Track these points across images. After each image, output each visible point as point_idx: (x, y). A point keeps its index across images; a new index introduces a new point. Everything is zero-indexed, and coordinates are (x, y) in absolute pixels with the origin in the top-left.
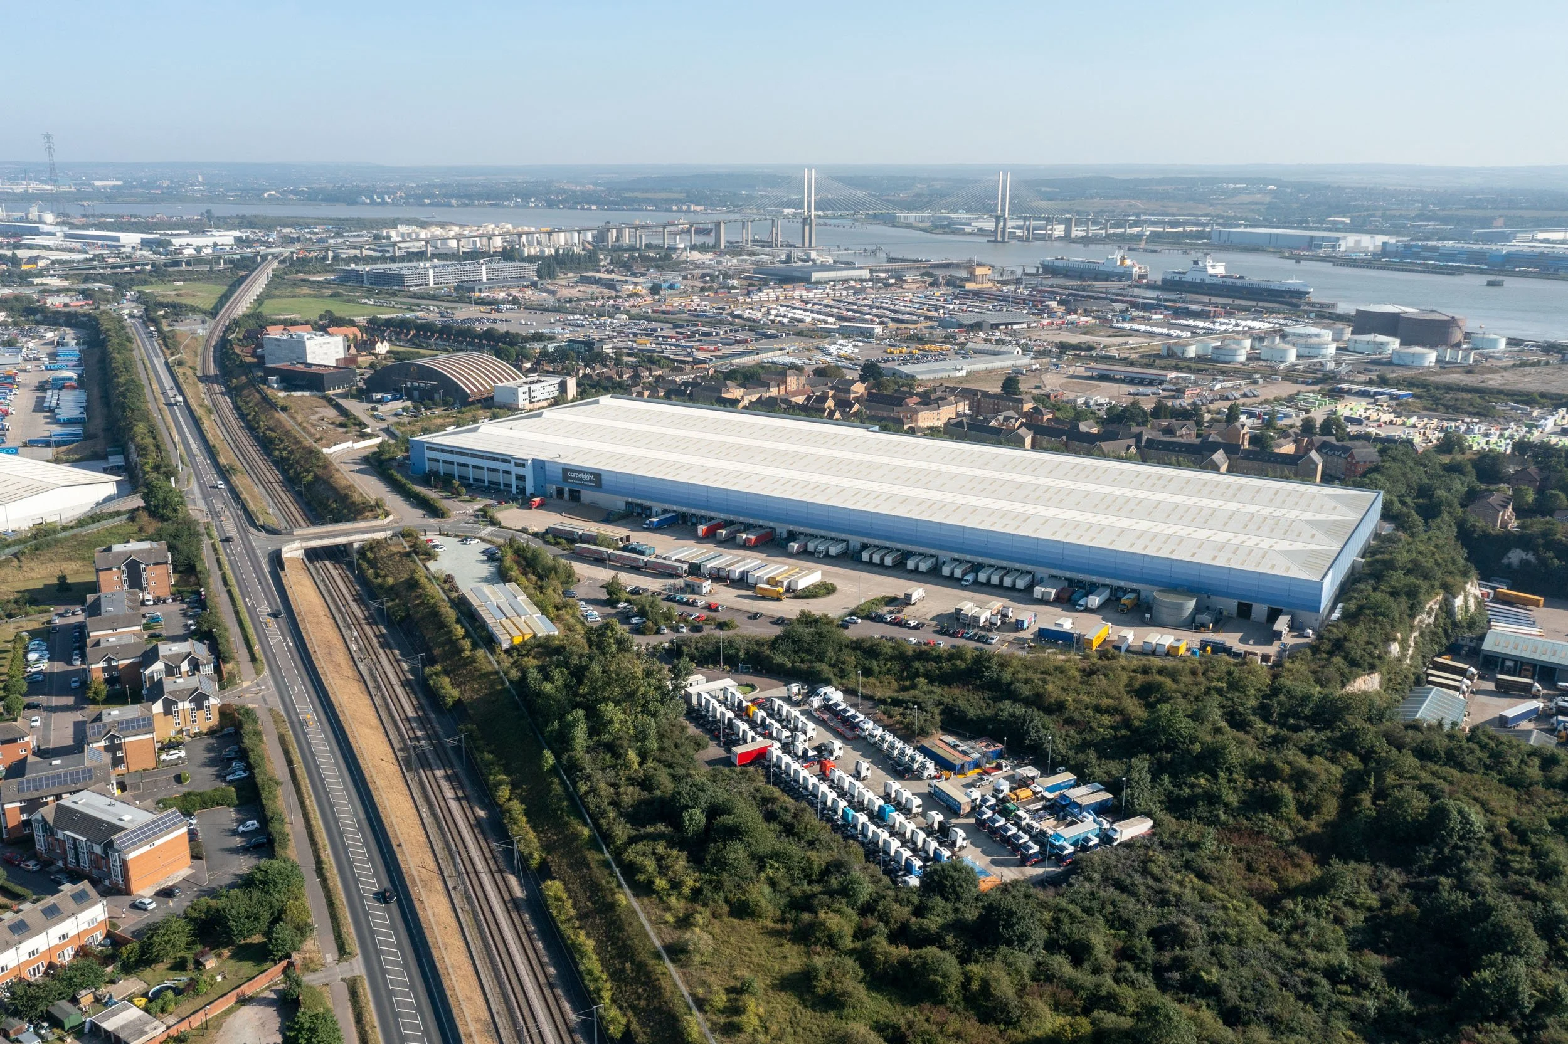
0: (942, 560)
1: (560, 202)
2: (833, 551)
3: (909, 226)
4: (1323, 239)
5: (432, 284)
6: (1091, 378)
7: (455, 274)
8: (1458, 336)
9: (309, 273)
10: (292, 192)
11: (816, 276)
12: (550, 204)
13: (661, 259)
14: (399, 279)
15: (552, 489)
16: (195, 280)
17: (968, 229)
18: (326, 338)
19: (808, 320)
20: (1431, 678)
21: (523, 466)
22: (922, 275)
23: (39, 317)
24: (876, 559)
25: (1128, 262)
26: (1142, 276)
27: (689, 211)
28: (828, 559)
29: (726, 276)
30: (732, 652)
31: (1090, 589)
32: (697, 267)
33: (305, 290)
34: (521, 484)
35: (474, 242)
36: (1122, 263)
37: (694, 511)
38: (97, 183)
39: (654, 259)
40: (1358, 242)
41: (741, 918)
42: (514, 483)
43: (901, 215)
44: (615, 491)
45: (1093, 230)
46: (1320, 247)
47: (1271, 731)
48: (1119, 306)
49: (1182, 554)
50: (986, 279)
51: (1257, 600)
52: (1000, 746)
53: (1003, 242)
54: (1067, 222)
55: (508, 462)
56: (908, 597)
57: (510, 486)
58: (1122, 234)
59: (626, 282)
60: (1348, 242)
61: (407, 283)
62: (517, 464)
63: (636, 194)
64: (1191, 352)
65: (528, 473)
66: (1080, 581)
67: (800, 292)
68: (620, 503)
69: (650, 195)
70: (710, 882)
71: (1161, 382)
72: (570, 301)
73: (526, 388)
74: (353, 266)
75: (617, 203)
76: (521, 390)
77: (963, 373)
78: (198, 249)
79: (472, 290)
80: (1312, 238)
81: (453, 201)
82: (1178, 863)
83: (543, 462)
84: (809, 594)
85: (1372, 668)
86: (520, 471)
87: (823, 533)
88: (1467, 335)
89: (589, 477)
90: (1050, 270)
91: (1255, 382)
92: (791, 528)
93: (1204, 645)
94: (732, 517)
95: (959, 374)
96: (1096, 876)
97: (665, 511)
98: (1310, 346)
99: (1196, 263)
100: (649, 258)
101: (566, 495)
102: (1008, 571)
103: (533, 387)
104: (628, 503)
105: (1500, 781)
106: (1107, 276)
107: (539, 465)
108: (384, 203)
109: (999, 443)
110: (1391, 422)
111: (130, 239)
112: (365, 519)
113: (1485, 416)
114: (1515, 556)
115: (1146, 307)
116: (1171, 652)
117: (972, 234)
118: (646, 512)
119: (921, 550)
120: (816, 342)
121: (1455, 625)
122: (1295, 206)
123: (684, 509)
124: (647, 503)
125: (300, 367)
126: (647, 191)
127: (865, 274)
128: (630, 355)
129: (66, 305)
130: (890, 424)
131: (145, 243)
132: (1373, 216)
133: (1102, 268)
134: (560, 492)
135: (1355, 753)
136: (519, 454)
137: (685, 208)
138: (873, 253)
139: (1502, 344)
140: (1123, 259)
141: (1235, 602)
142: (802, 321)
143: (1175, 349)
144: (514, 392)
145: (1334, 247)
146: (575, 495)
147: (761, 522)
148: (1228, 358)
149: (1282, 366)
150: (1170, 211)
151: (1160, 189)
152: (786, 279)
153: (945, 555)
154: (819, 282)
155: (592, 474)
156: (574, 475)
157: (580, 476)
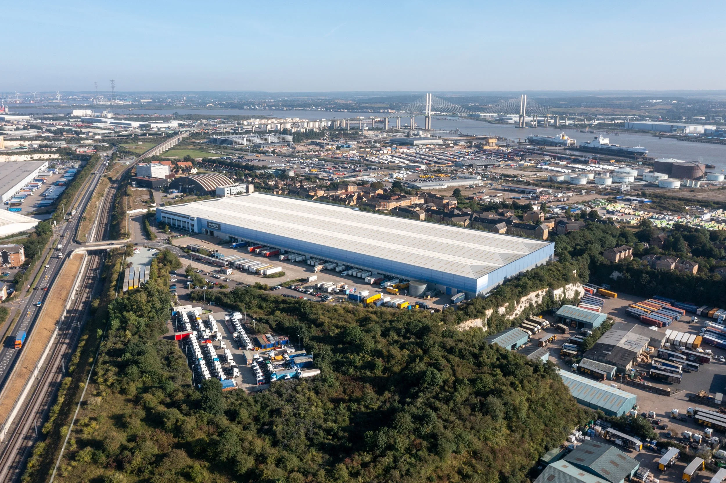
0: (339, 264)
1: (331, 108)
2: (298, 259)
3: (484, 120)
4: (678, 127)
5: (245, 144)
6: (504, 190)
7: (257, 139)
9: (198, 139)
10: (219, 104)
11: (415, 142)
12: (327, 109)
13: (353, 134)
14: (230, 142)
15: (204, 230)
16: (148, 142)
17: (510, 121)
18: (162, 166)
19: (397, 162)
20: (524, 325)
21: (194, 220)
22: (467, 143)
23: (71, 156)
25: (566, 138)
26: (571, 145)
28: (295, 263)
29: (375, 142)
30: (209, 297)
31: (389, 278)
32: (366, 138)
33: (191, 147)
35: (277, 126)
36: (563, 138)
37: (252, 241)
38: (142, 101)
39: (350, 134)
40: (695, 129)
41: (120, 394)
43: (483, 115)
44: (225, 232)
45: (571, 122)
46: (675, 131)
47: (396, 338)
48: (547, 158)
49: (428, 266)
50: (494, 144)
51: (453, 286)
52: (287, 339)
53: (522, 128)
54: (555, 118)
55: (188, 218)
56: (308, 279)
58: (582, 124)
59: (329, 144)
60: (690, 129)
61: (234, 144)
62: (191, 220)
63: (367, 105)
64: (561, 178)
65: (195, 223)
66: (389, 276)
67: (404, 150)
68: (226, 237)
69: (373, 105)
70: (118, 380)
72: (298, 152)
73: (229, 189)
74: (214, 136)
75: (356, 109)
76: (226, 190)
77: (445, 187)
78: (159, 129)
79: (260, 147)
80: (672, 126)
81: (285, 108)
82: (312, 387)
83: (201, 219)
84: (272, 276)
85: (476, 317)
87: (297, 252)
88: (706, 174)
89: (216, 226)
90: (532, 141)
91: (581, 194)
92: (286, 249)
93: (417, 303)
94: (265, 244)
95: (443, 187)
96: (273, 389)
97: (242, 241)
98: (620, 178)
100: (348, 134)
102: (362, 270)
103: (232, 188)
104: (229, 237)
105: (474, 363)
106: (556, 144)
107: (199, 220)
108: (255, 109)
109: (407, 217)
110: (629, 214)
111: (136, 124)
112: (120, 239)
113: (678, 212)
114: (615, 275)
115: (560, 159)
116: (399, 307)
117: (511, 124)
118: (236, 240)
119: (332, 260)
120: (391, 172)
121: (553, 302)
122: (682, 111)
123: (249, 240)
124: (236, 237)
125: (146, 178)
126: (372, 103)
127: (440, 142)
128: (302, 176)
129: (85, 152)
130: (368, 208)
131: (141, 126)
132: (718, 116)
133: (554, 140)
134: (207, 232)
135: (421, 349)
136: (192, 215)
138: (455, 133)
141: (445, 287)
142: (394, 162)
143: (553, 178)
144: (223, 190)
145: (683, 131)
146: (212, 233)
147: (275, 247)
148: (577, 183)
149: (601, 187)
150: (616, 113)
151: (618, 102)
152: (403, 143)
153: (340, 263)
154: (416, 145)
155: (217, 224)
156: (211, 224)
157: (213, 225)
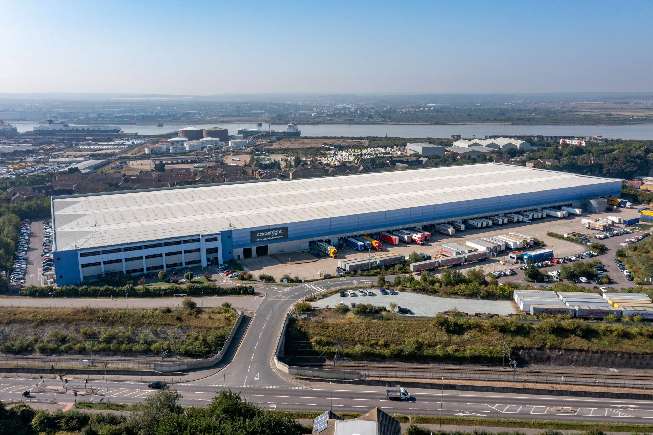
34: (212, 256)
42: (204, 256)
44: (300, 237)
55: (198, 240)
57: (202, 259)
62: (207, 240)
65: (218, 244)
68: (304, 244)
83: (230, 232)
86: (212, 245)
89: (278, 232)
101: (254, 253)
104: (311, 243)
107: (228, 236)
124: (327, 237)
134: (247, 252)
155: (279, 229)
156: (262, 234)
157: (269, 233)
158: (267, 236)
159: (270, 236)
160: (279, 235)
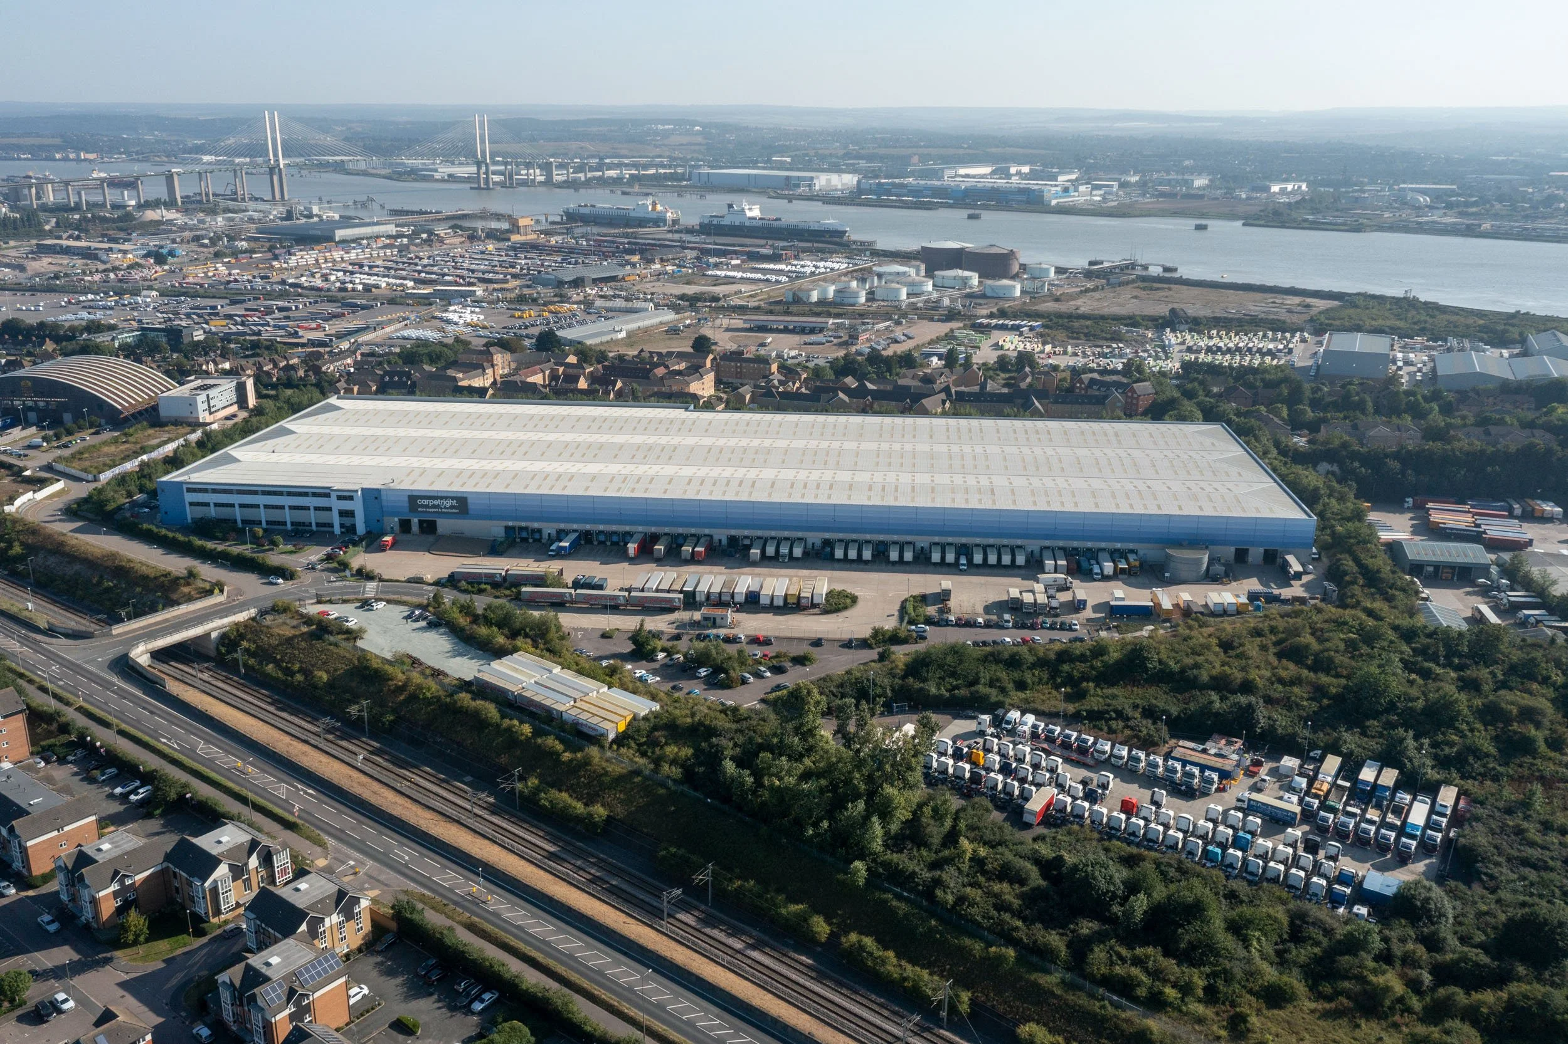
2: (797, 552)
4: (796, 178)
6: (750, 330)
8: (1016, 268)
11: (340, 234)
15: (393, 522)
17: (434, 176)
19: (384, 285)
21: (351, 498)
22: (452, 228)
24: (853, 554)
25: (660, 207)
26: (675, 222)
27: (78, 160)
28: (792, 562)
29: (227, 238)
31: (1093, 555)
34: (348, 521)
36: (654, 208)
37: (601, 527)
41: (1281, 1008)
42: (336, 521)
44: (489, 515)
46: (798, 186)
48: (690, 254)
50: (530, 230)
51: (1253, 544)
52: (1239, 741)
53: (488, 188)
54: (547, 168)
55: (327, 495)
57: (331, 525)
59: (111, 249)
60: (820, 181)
62: (339, 498)
64: (815, 296)
65: (357, 506)
66: (1075, 549)
67: (337, 253)
68: (497, 529)
71: (821, 330)
72: (57, 277)
73: (204, 397)
77: (623, 335)
80: (788, 178)
83: (378, 491)
86: (346, 505)
87: (775, 534)
88: (1023, 267)
89: (449, 503)
90: (572, 217)
91: (899, 323)
92: (733, 532)
94: (656, 529)
95: (621, 337)
99: (730, 206)
101: (415, 528)
103: (212, 393)
104: (507, 528)
106: (642, 222)
107: (372, 496)
110: (1054, 353)
117: (443, 180)
120: (421, 310)
123: (588, 527)
124: (536, 525)
127: (389, 229)
133: (632, 214)
134: (405, 525)
136: (338, 484)
137: (72, 156)
139: (1052, 273)
140: (654, 204)
141: (1233, 549)
142: (377, 287)
145: (810, 186)
146: (428, 527)
147: (694, 530)
148: (852, 301)
149: (905, 305)
152: (306, 238)
154: (344, 241)
155: (453, 498)
156: (426, 502)
157: (436, 502)
158: (434, 506)
159: (438, 506)
160: (452, 507)
